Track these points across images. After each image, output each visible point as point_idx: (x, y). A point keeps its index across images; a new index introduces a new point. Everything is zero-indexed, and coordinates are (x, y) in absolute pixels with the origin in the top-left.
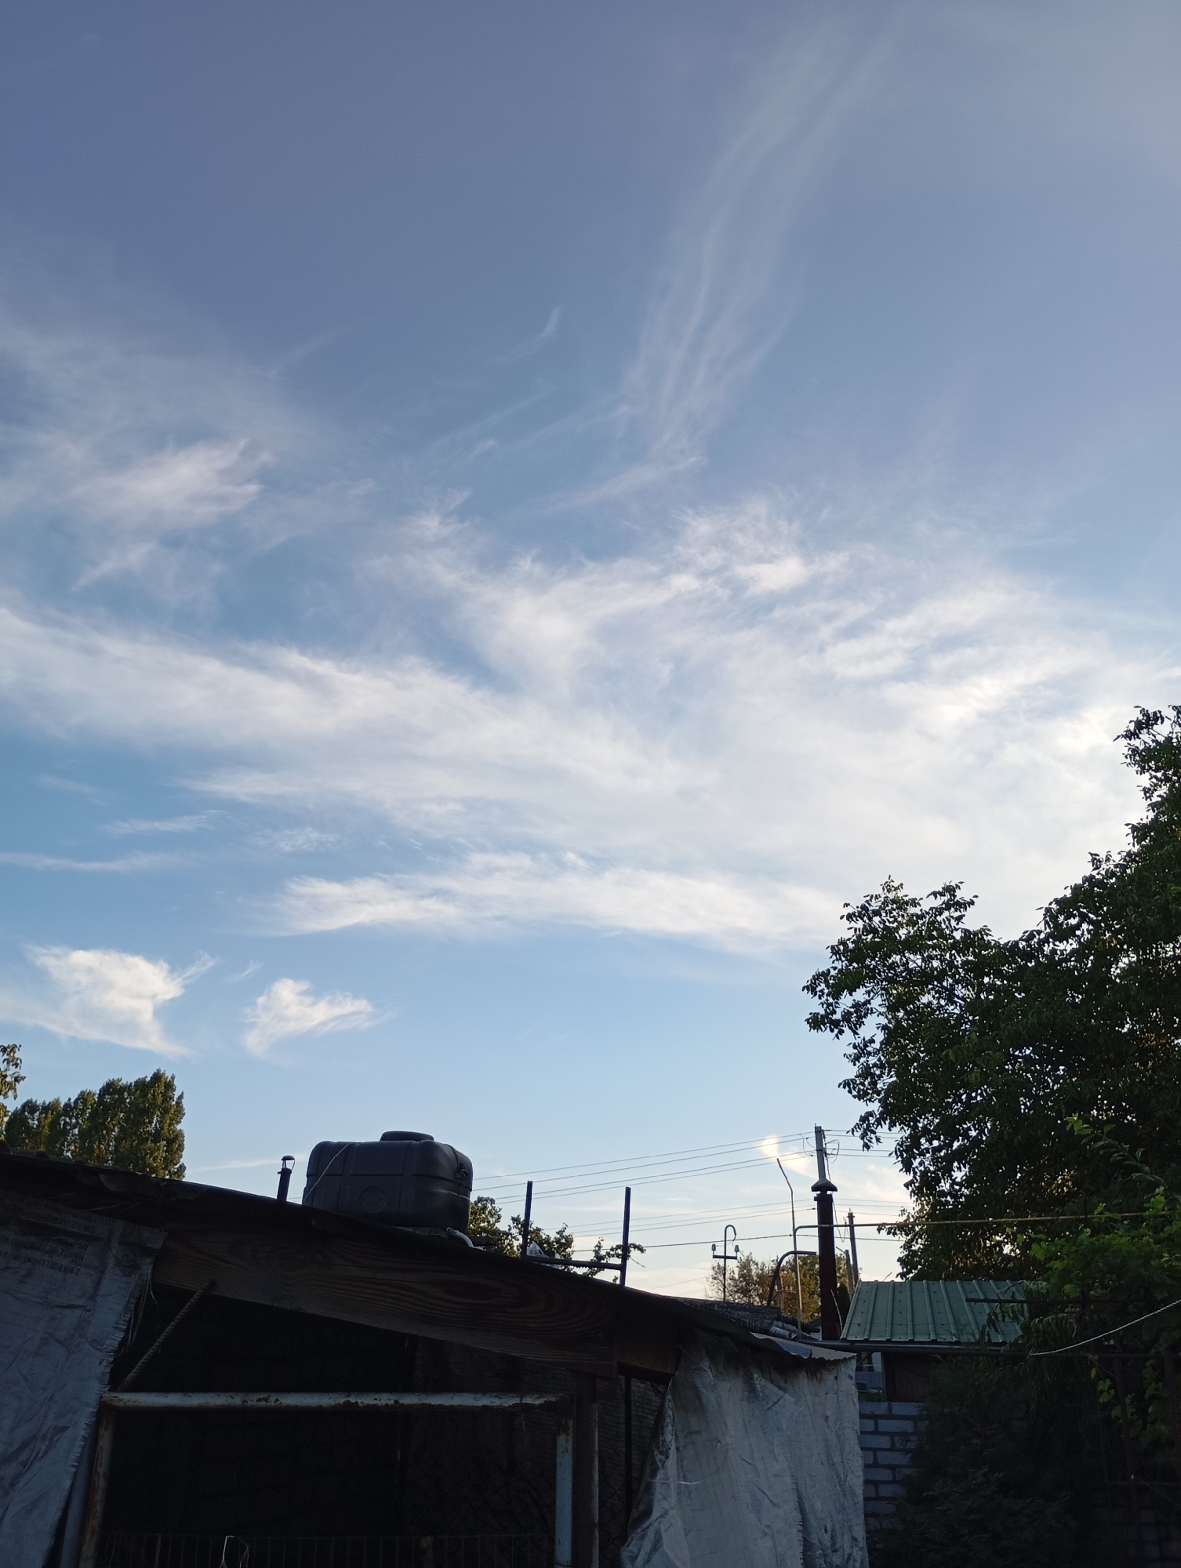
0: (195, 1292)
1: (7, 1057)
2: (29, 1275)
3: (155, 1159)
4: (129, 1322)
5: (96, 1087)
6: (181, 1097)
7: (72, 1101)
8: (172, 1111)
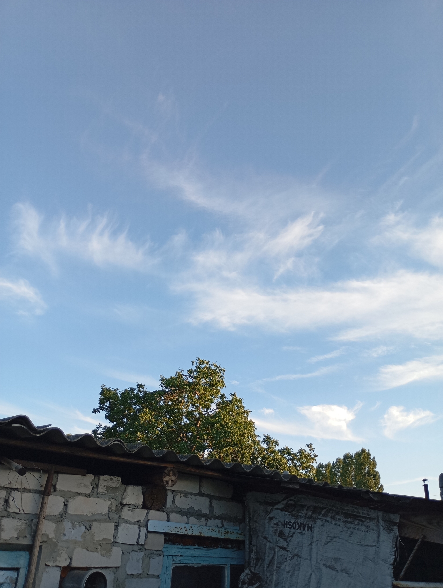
0: (418, 540)
1: (310, 448)
2: (352, 534)
3: (370, 483)
4: (395, 552)
5: (341, 457)
6: (374, 458)
7: (335, 463)
8: (372, 464)
